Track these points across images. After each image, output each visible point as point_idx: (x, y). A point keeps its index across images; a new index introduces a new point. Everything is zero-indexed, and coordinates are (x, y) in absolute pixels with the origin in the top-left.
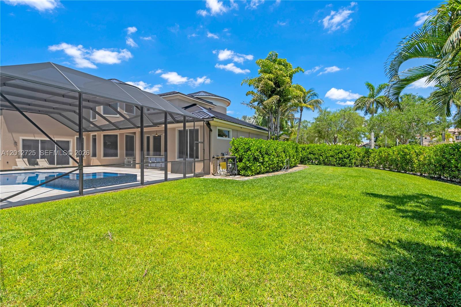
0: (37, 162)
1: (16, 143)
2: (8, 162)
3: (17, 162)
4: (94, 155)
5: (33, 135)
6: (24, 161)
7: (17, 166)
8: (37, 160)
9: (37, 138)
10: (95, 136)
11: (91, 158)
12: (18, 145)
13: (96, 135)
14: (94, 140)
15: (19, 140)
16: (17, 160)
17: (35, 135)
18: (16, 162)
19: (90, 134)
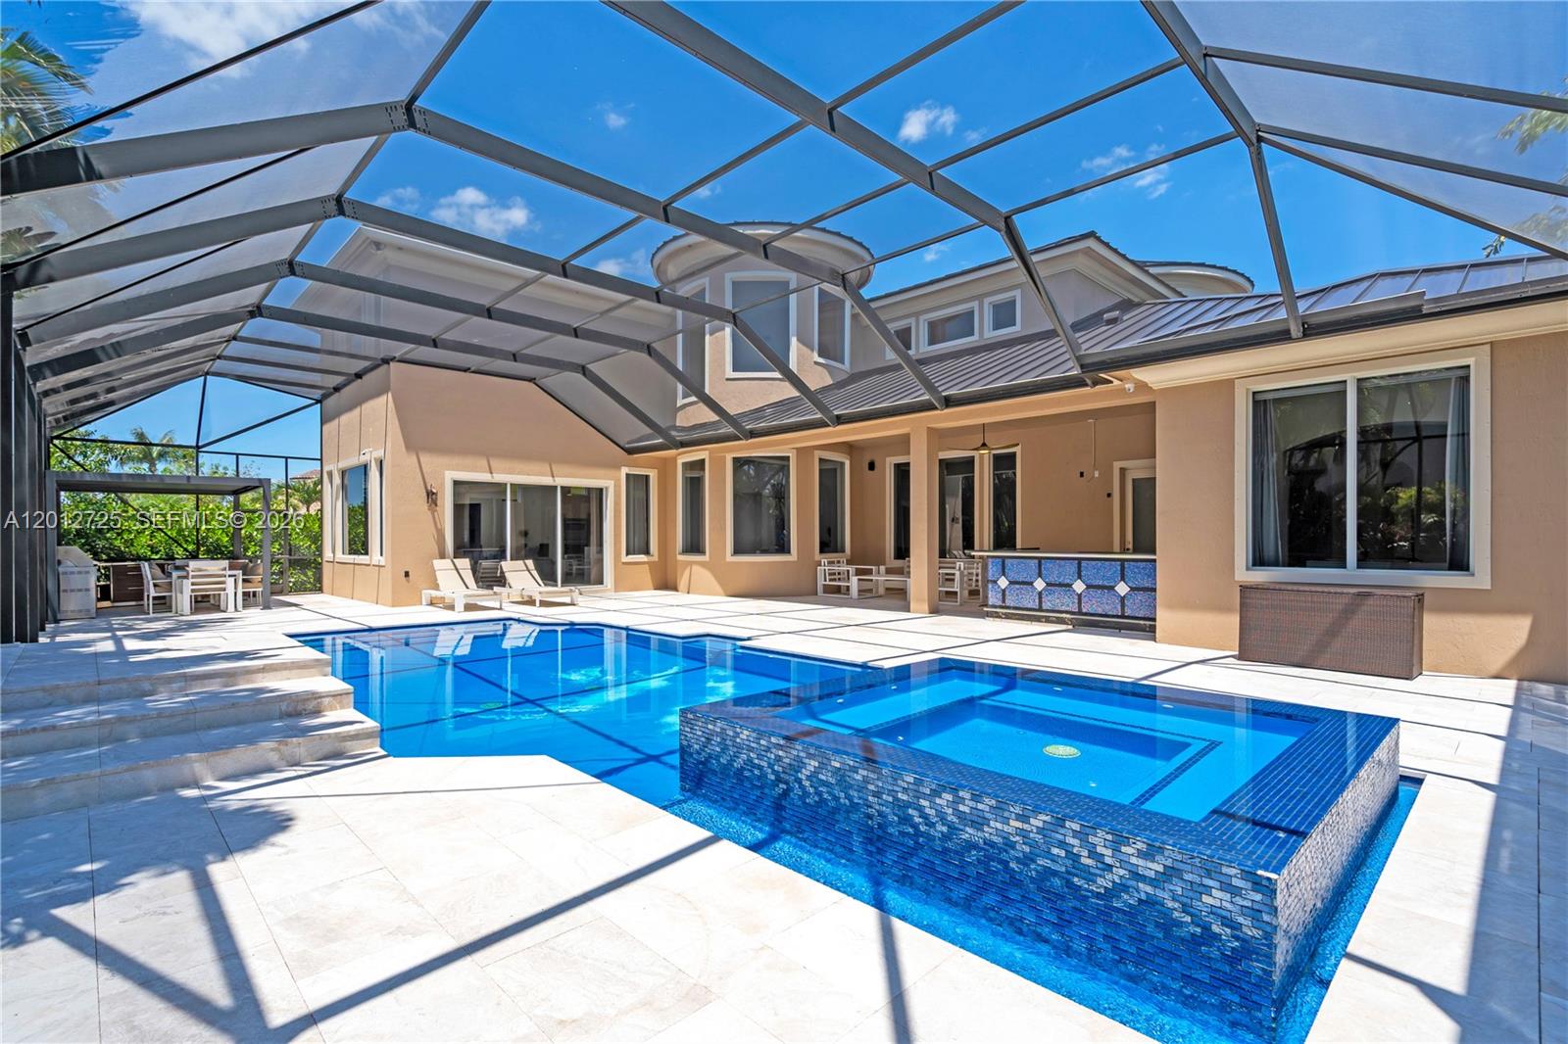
0: (502, 572)
1: (431, 497)
2: (407, 574)
3: (437, 573)
4: (694, 546)
5: (484, 462)
6: (457, 569)
7: (436, 587)
8: (503, 563)
9: (498, 478)
10: (700, 464)
11: (681, 558)
12: (438, 502)
13: (703, 461)
14: (694, 486)
15: (443, 484)
16: (438, 563)
17: (495, 463)
18: (434, 571)
19: (674, 460)
